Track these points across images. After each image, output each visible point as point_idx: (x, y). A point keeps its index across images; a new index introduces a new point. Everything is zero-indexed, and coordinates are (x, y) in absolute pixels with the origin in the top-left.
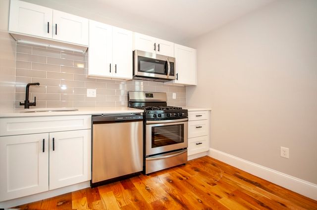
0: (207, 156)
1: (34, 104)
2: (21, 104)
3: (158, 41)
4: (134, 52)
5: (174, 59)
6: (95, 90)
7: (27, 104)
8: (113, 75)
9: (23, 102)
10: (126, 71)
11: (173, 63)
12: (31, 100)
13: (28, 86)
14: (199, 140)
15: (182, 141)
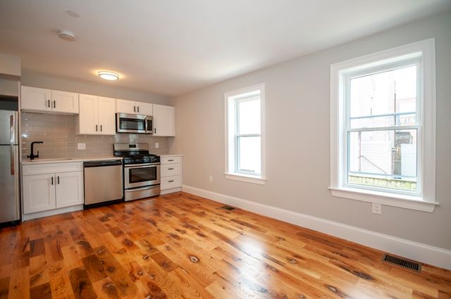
0: (181, 192)
1: (37, 156)
2: (28, 157)
3: (137, 104)
4: (116, 114)
5: (152, 117)
6: (85, 144)
7: (32, 157)
8: (99, 133)
9: (29, 155)
10: (110, 129)
11: (151, 121)
12: (35, 154)
13: (32, 144)
14: (171, 179)
15: (156, 179)
